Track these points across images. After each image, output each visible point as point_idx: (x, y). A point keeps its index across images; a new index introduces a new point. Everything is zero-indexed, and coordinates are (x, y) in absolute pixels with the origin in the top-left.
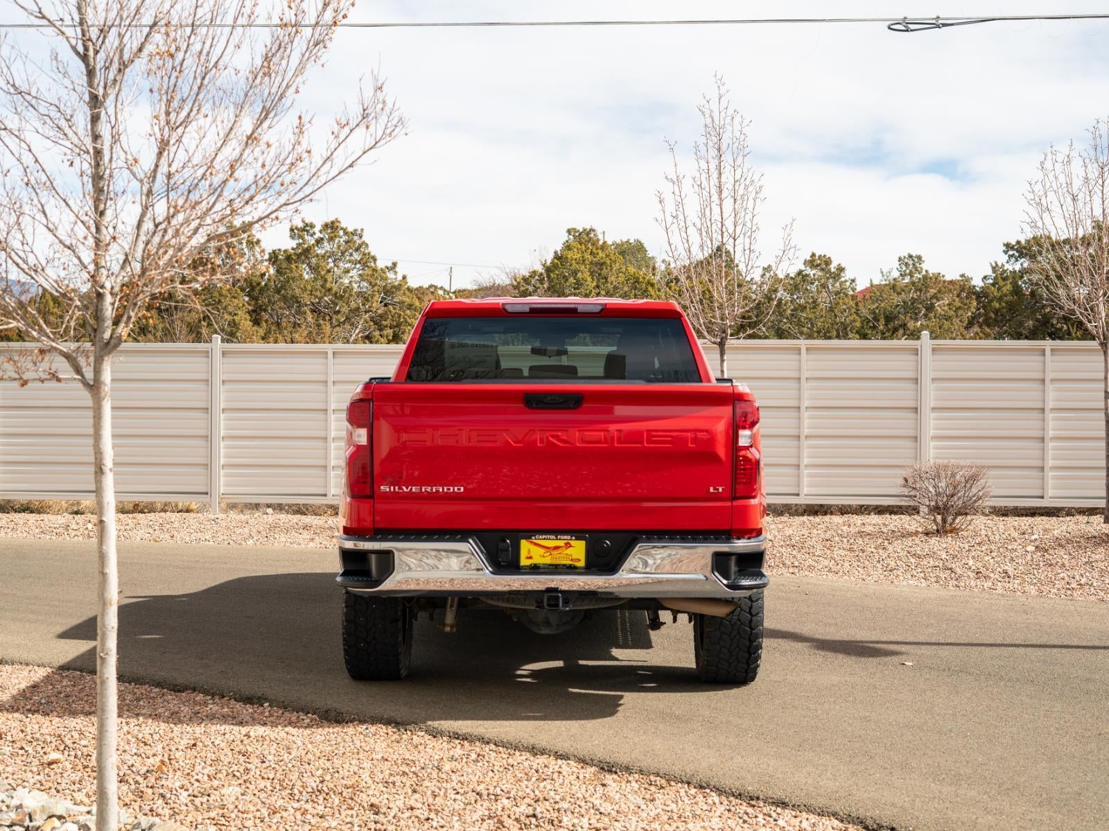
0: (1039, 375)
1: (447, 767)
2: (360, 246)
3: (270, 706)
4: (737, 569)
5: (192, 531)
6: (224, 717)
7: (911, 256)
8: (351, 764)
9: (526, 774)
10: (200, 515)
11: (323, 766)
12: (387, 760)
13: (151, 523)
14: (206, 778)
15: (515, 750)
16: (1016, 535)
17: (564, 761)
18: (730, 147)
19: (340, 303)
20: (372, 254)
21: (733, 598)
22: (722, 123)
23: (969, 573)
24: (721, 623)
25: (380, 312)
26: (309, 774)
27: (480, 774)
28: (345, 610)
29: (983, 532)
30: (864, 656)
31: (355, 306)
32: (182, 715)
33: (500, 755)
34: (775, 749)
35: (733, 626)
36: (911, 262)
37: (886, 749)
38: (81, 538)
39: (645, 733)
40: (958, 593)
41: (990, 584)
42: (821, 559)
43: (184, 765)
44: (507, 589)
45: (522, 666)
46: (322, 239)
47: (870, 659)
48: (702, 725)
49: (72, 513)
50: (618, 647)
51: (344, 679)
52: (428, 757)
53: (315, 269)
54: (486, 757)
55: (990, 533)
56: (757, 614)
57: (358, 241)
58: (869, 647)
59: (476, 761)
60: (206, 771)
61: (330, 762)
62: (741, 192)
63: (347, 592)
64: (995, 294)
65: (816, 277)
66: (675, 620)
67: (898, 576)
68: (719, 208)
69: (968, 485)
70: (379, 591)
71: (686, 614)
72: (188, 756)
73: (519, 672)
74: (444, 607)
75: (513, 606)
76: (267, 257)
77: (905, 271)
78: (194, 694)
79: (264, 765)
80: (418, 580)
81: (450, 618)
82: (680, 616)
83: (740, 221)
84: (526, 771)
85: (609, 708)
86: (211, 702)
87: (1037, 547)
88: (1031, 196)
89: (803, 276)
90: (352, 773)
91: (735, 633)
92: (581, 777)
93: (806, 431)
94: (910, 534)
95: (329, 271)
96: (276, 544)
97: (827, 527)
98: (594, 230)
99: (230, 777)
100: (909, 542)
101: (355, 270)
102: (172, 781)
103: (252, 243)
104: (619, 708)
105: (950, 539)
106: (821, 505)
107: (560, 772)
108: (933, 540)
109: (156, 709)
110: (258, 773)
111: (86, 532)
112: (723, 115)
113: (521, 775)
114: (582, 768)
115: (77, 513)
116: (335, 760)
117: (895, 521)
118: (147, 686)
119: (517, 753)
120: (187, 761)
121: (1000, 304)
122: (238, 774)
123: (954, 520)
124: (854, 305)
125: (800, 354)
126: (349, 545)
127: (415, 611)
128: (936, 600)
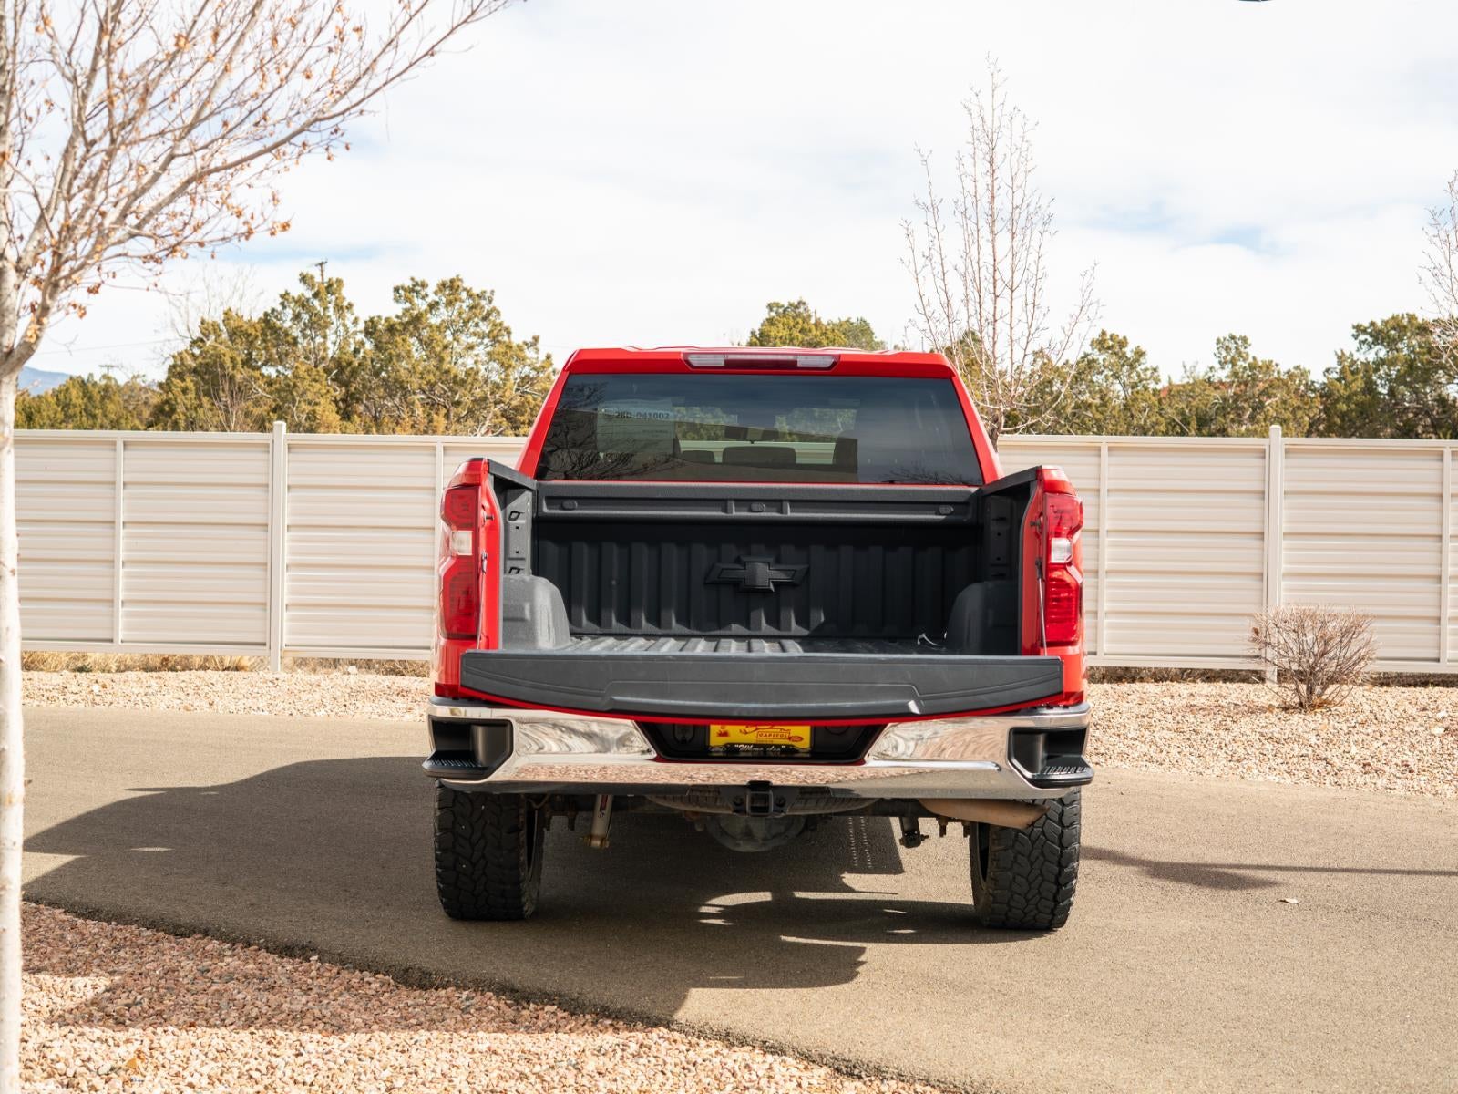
0: (1435, 489)
1: (591, 1065)
2: (489, 314)
3: (320, 960)
4: (1045, 755)
5: (240, 696)
6: (246, 977)
7: (1233, 338)
8: (438, 1059)
9: (716, 1078)
10: (253, 674)
11: (393, 1062)
12: (495, 1053)
13: (183, 685)
14: (205, 1081)
15: (699, 1038)
16: (1413, 711)
17: (776, 1057)
18: (1007, 159)
19: (461, 391)
20: (505, 325)
21: (1034, 800)
22: (996, 124)
23: (1353, 765)
24: (1016, 839)
25: (514, 403)
26: (370, 1076)
27: (643, 1078)
28: (438, 814)
29: (1367, 708)
30: (1222, 888)
31: (482, 394)
32: (182, 974)
33: (675, 1046)
34: (1109, 1040)
35: (1033, 843)
36: (1233, 346)
37: (1284, 1041)
38: (82, 705)
39: (902, 1010)
40: (1341, 793)
41: (1385, 781)
42: (1137, 743)
43: (172, 1058)
44: (688, 782)
45: (710, 899)
46: (437, 303)
47: (1233, 893)
48: (990, 998)
49: (74, 670)
50: (853, 870)
51: (437, 919)
52: (562, 1048)
53: (427, 344)
54: (653, 1049)
55: (1376, 709)
56: (1071, 824)
57: (487, 308)
58: (1226, 874)
59: (636, 1056)
60: (205, 1070)
61: (405, 1056)
62: (1022, 222)
63: (441, 786)
64: (1342, 391)
65: (1107, 363)
66: (943, 832)
67: (1249, 768)
68: (991, 245)
69: (1345, 640)
70: (490, 784)
71: (960, 824)
72: (181, 1044)
73: (704, 910)
74: (592, 809)
75: (697, 809)
76: (361, 326)
77: (1225, 358)
78: (205, 940)
79: (300, 1060)
80: (551, 768)
81: (600, 826)
82: (950, 826)
83: (1021, 263)
84: (716, 1072)
85: (842, 969)
86: (229, 953)
87: (1446, 729)
88: (1433, 231)
89: (1089, 362)
90: (439, 1075)
91: (1036, 852)
92: (805, 1084)
93: (1107, 564)
94: (1262, 710)
95: (446, 347)
96: (358, 716)
97: (1142, 699)
98: (804, 304)
99: (244, 1080)
100: (1261, 719)
101: (482, 347)
102: (150, 1085)
103: (342, 308)
104: (860, 969)
105: (1319, 716)
106: (1127, 669)
107: (770, 1077)
108: (1296, 718)
109: (142, 965)
110: (289, 1073)
111: (90, 697)
112: (997, 113)
113: (708, 1080)
114: (806, 1068)
115: (81, 670)
116: (413, 1052)
117: (1235, 691)
118: (133, 927)
119: (702, 1042)
120: (178, 1052)
121: (1348, 406)
122: (256, 1075)
123: (1324, 689)
124: (1157, 403)
125: (1099, 456)
126: (444, 712)
127: (547, 816)
128: (1311, 803)
